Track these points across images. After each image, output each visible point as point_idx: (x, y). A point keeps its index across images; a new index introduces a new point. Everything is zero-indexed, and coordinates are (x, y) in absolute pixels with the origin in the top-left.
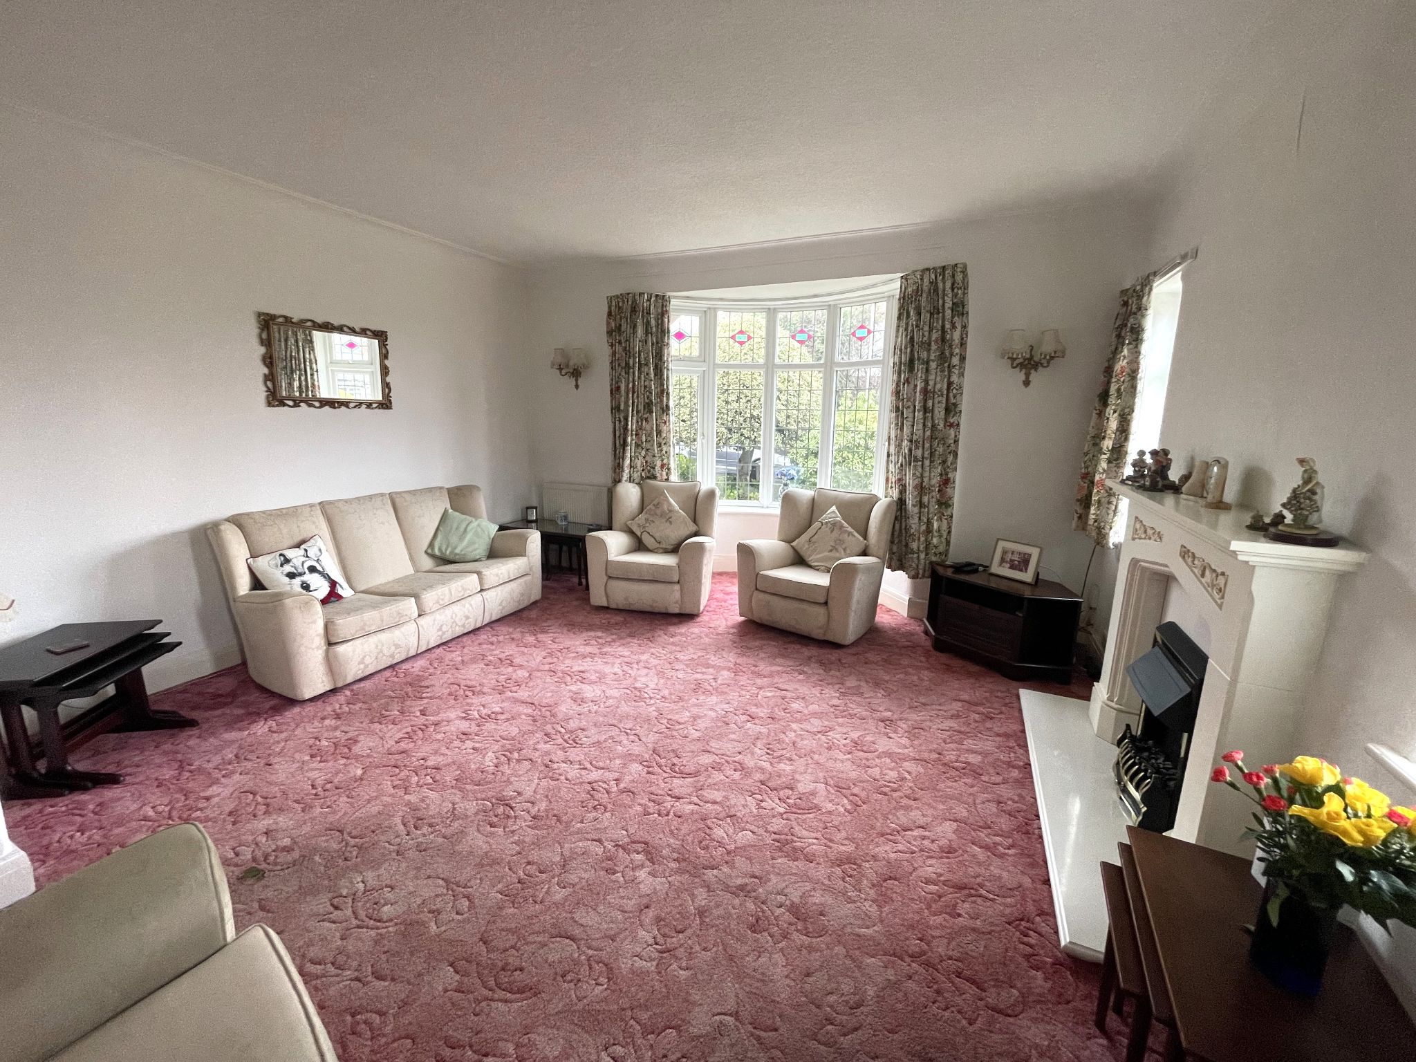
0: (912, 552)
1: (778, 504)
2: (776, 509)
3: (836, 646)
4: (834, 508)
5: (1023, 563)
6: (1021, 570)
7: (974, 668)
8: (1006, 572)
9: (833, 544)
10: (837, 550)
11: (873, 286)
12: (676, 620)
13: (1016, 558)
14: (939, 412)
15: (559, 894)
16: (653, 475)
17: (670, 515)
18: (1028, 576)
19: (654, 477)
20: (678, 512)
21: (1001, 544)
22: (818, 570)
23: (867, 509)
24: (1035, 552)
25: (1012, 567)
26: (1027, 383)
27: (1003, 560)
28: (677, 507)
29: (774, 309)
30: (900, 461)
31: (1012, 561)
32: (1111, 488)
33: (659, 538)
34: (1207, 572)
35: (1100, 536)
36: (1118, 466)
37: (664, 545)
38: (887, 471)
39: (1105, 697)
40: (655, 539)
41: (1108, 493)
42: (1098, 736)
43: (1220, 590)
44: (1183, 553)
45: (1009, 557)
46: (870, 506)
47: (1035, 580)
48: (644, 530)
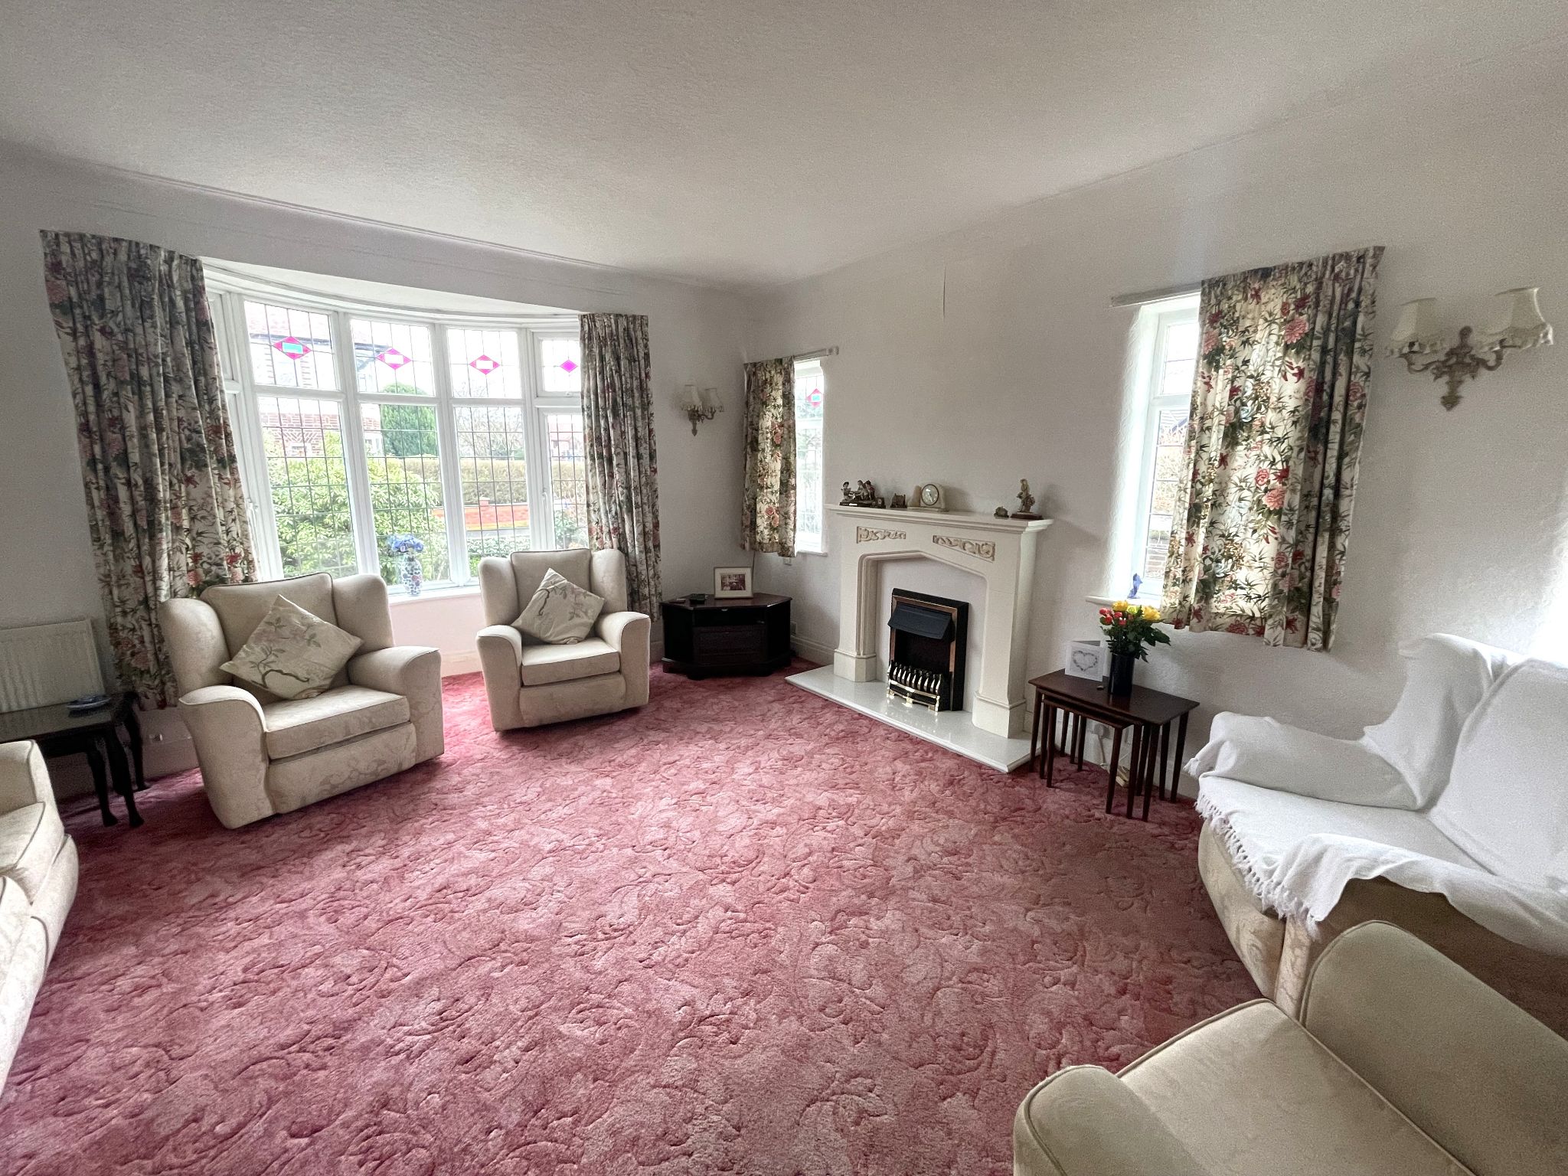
0: (645, 598)
1: (478, 581)
2: (477, 587)
3: (633, 711)
4: (550, 571)
5: (740, 583)
6: (740, 589)
7: (738, 680)
8: (729, 593)
9: (572, 611)
10: (578, 616)
12: (419, 776)
13: (733, 580)
14: (646, 460)
15: (878, 990)
16: (218, 576)
17: (311, 632)
18: (747, 593)
19: (222, 581)
20: (323, 625)
21: (719, 573)
22: (566, 644)
23: (586, 563)
24: (747, 572)
25: (733, 588)
26: (695, 432)
27: (723, 585)
28: (317, 619)
29: (345, 313)
30: (613, 509)
31: (731, 583)
32: (787, 513)
33: (302, 674)
34: (968, 546)
35: (785, 550)
36: (788, 497)
37: (317, 682)
38: (589, 522)
39: (855, 654)
40: (297, 678)
41: (784, 517)
42: (857, 681)
43: (987, 553)
44: (936, 540)
45: (728, 581)
46: (587, 562)
47: (754, 594)
48: (268, 669)
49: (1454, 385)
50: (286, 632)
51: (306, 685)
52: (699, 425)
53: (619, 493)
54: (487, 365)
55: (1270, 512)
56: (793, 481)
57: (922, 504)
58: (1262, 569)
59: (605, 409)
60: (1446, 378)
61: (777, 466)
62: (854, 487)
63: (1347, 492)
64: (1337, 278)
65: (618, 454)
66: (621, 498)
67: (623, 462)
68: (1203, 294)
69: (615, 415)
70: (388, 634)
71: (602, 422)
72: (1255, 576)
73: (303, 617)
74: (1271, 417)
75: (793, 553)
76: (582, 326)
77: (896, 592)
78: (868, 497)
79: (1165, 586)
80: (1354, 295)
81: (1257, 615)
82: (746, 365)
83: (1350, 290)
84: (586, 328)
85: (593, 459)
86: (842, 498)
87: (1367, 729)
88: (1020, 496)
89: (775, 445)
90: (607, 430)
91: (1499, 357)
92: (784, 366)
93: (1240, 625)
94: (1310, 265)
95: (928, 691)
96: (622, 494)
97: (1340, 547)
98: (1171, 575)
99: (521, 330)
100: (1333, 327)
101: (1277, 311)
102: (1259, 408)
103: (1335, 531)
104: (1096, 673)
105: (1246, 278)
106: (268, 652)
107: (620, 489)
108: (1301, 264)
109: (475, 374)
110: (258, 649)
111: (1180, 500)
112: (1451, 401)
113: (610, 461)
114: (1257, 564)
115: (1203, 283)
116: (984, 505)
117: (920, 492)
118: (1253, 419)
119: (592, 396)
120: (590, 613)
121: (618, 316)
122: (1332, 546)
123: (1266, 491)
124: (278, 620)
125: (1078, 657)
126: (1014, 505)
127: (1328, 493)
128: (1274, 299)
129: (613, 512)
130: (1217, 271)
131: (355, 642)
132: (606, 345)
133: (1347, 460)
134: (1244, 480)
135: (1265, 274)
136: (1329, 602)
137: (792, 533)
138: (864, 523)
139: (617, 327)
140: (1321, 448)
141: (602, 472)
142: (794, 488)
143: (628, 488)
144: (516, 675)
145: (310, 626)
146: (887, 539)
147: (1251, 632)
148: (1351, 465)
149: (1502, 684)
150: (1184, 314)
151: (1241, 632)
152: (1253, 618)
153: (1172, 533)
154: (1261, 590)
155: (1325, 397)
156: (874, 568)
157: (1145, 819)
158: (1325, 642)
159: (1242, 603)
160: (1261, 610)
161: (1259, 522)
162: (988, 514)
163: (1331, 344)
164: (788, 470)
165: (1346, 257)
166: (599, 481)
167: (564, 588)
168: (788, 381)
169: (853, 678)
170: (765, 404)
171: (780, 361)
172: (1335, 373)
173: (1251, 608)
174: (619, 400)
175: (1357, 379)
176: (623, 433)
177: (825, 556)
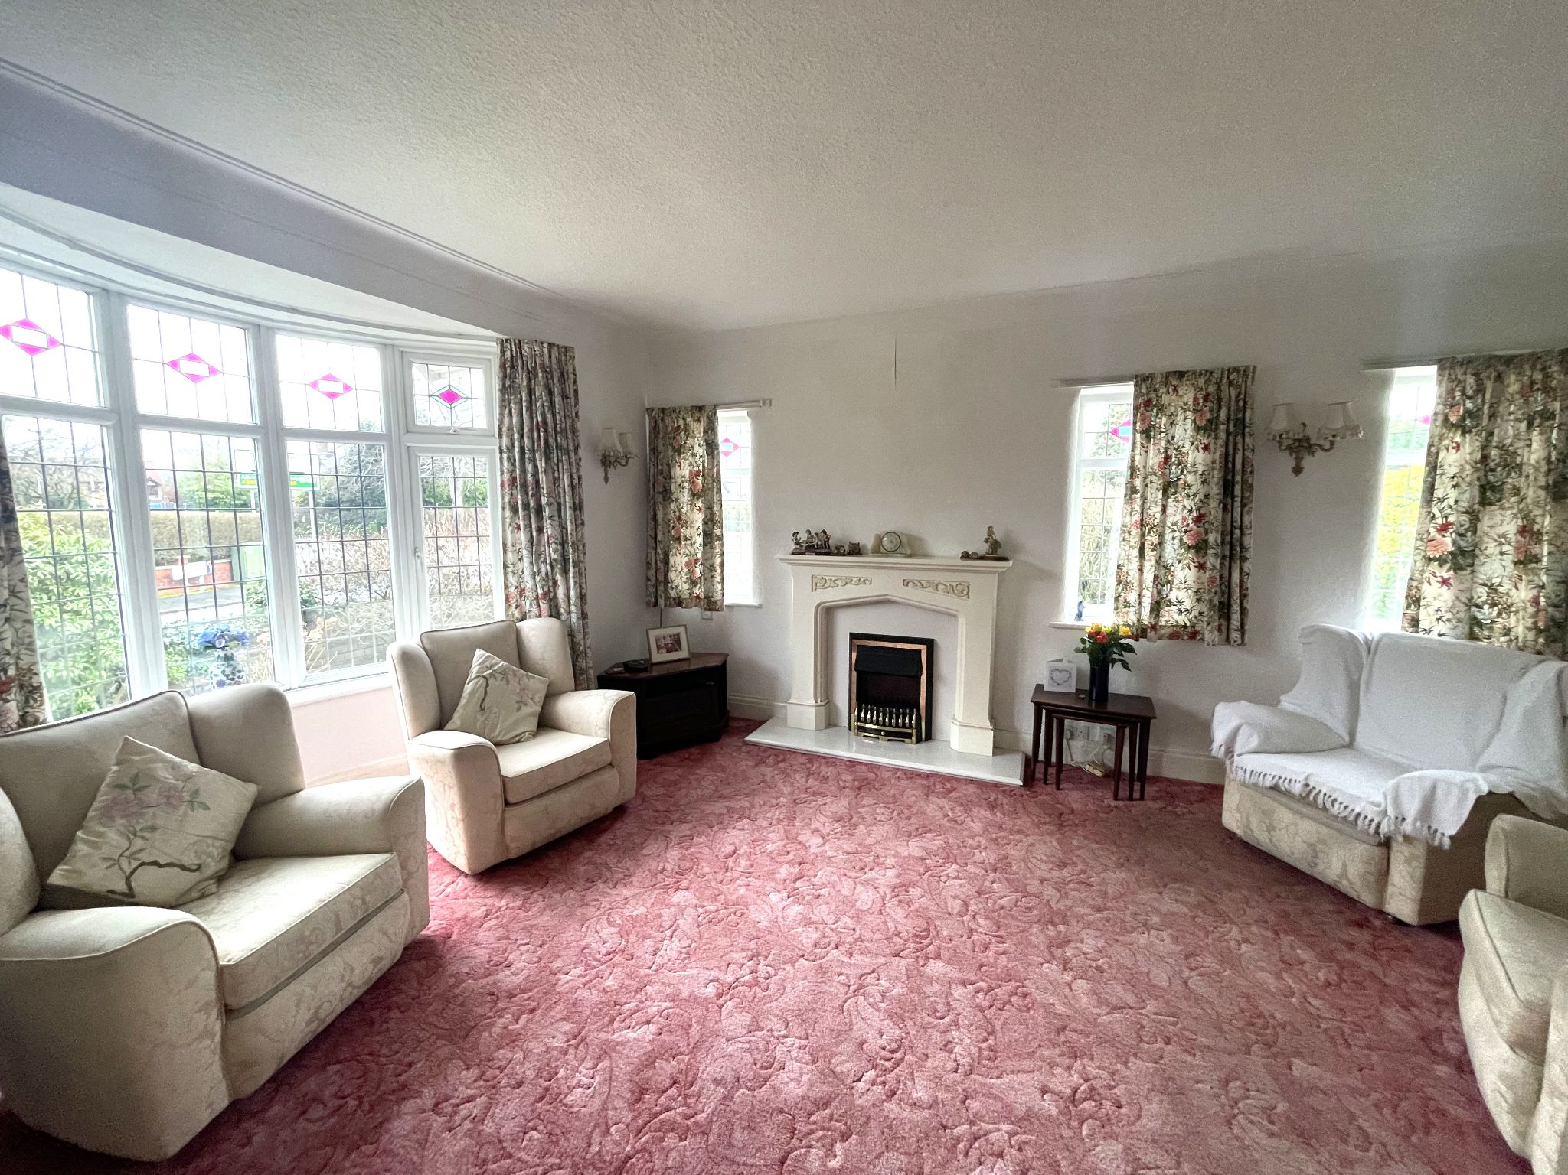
4: (479, 653)
5: (676, 644)
6: (676, 650)
8: (666, 656)
9: (518, 699)
10: (526, 704)
11: (460, 335)
13: (668, 641)
18: (684, 654)
20: (201, 772)
21: (652, 635)
22: (519, 741)
23: (513, 638)
24: (682, 631)
25: (669, 650)
26: (606, 479)
27: (659, 648)
29: (121, 294)
31: (666, 645)
32: (712, 566)
33: (190, 860)
34: (941, 587)
35: (710, 604)
36: (712, 548)
37: (214, 866)
38: (506, 587)
39: (813, 703)
40: (183, 868)
41: (711, 569)
42: (818, 730)
43: (962, 592)
44: (906, 583)
45: (663, 642)
46: (514, 636)
47: (692, 654)
48: (135, 864)
49: (1298, 460)
50: (152, 795)
51: (196, 876)
52: (611, 471)
53: (551, 551)
54: (334, 389)
55: (1189, 547)
56: (717, 532)
57: (882, 550)
58: (1187, 590)
59: (533, 452)
60: (1294, 455)
61: (698, 518)
62: (803, 537)
63: (1249, 532)
64: (1230, 383)
65: (550, 504)
66: (554, 556)
67: (556, 513)
68: (1136, 385)
69: (548, 457)
70: (297, 770)
71: (529, 467)
72: (1182, 595)
73: (174, 767)
74: (1190, 478)
75: (721, 606)
76: (503, 352)
77: (854, 636)
78: (818, 546)
79: (1116, 609)
80: (1242, 396)
81: (1188, 624)
82: (649, 411)
83: (1240, 393)
84: (508, 354)
85: (515, 511)
86: (793, 547)
87: (1282, 698)
88: (986, 541)
89: (694, 495)
90: (535, 474)
91: (1332, 443)
92: (706, 414)
93: (1176, 634)
94: (1211, 373)
95: (904, 726)
96: (555, 551)
97: (1246, 570)
98: (1121, 599)
99: (385, 347)
100: (1232, 417)
101: (1191, 402)
102: (1182, 471)
103: (1243, 559)
104: (1070, 687)
105: (1167, 378)
106: (131, 834)
107: (554, 546)
108: (1207, 371)
109: (317, 398)
110: (112, 835)
111: (1124, 540)
112: (1298, 470)
113: (539, 511)
114: (1183, 586)
115: (1136, 376)
116: (945, 548)
117: (879, 539)
118: (1178, 479)
119: (516, 436)
120: (537, 699)
121: (550, 345)
122: (1241, 571)
123: (1186, 531)
124: (135, 779)
125: (1056, 675)
126: (983, 548)
127: (1237, 532)
128: (1188, 394)
129: (543, 574)
130: (1146, 370)
131: (252, 789)
132: (536, 376)
133: (1246, 509)
134: (1175, 524)
135: (1181, 375)
136: (1243, 611)
137: (719, 586)
138: (818, 571)
139: (550, 357)
140: (1229, 500)
141: (529, 526)
142: (720, 539)
143: (563, 544)
144: (499, 790)
145: (188, 778)
146: (849, 585)
147: (1186, 637)
148: (1249, 512)
149: (1375, 654)
150: (1121, 396)
151: (1178, 638)
152: (1185, 627)
153: (1119, 566)
154: (1187, 605)
155: (1230, 465)
156: (827, 614)
157: (1142, 798)
158: (1243, 640)
159: (1176, 617)
160: (1190, 620)
161: (1182, 555)
162: (954, 558)
163: (1232, 429)
164: (712, 522)
165: (1236, 370)
166: (523, 536)
167: (504, 672)
168: (711, 429)
169: (813, 726)
170: (679, 451)
171: (700, 409)
172: (1235, 449)
173: (1182, 619)
174: (551, 441)
175: (1248, 453)
176: (556, 480)
177: (760, 607)
